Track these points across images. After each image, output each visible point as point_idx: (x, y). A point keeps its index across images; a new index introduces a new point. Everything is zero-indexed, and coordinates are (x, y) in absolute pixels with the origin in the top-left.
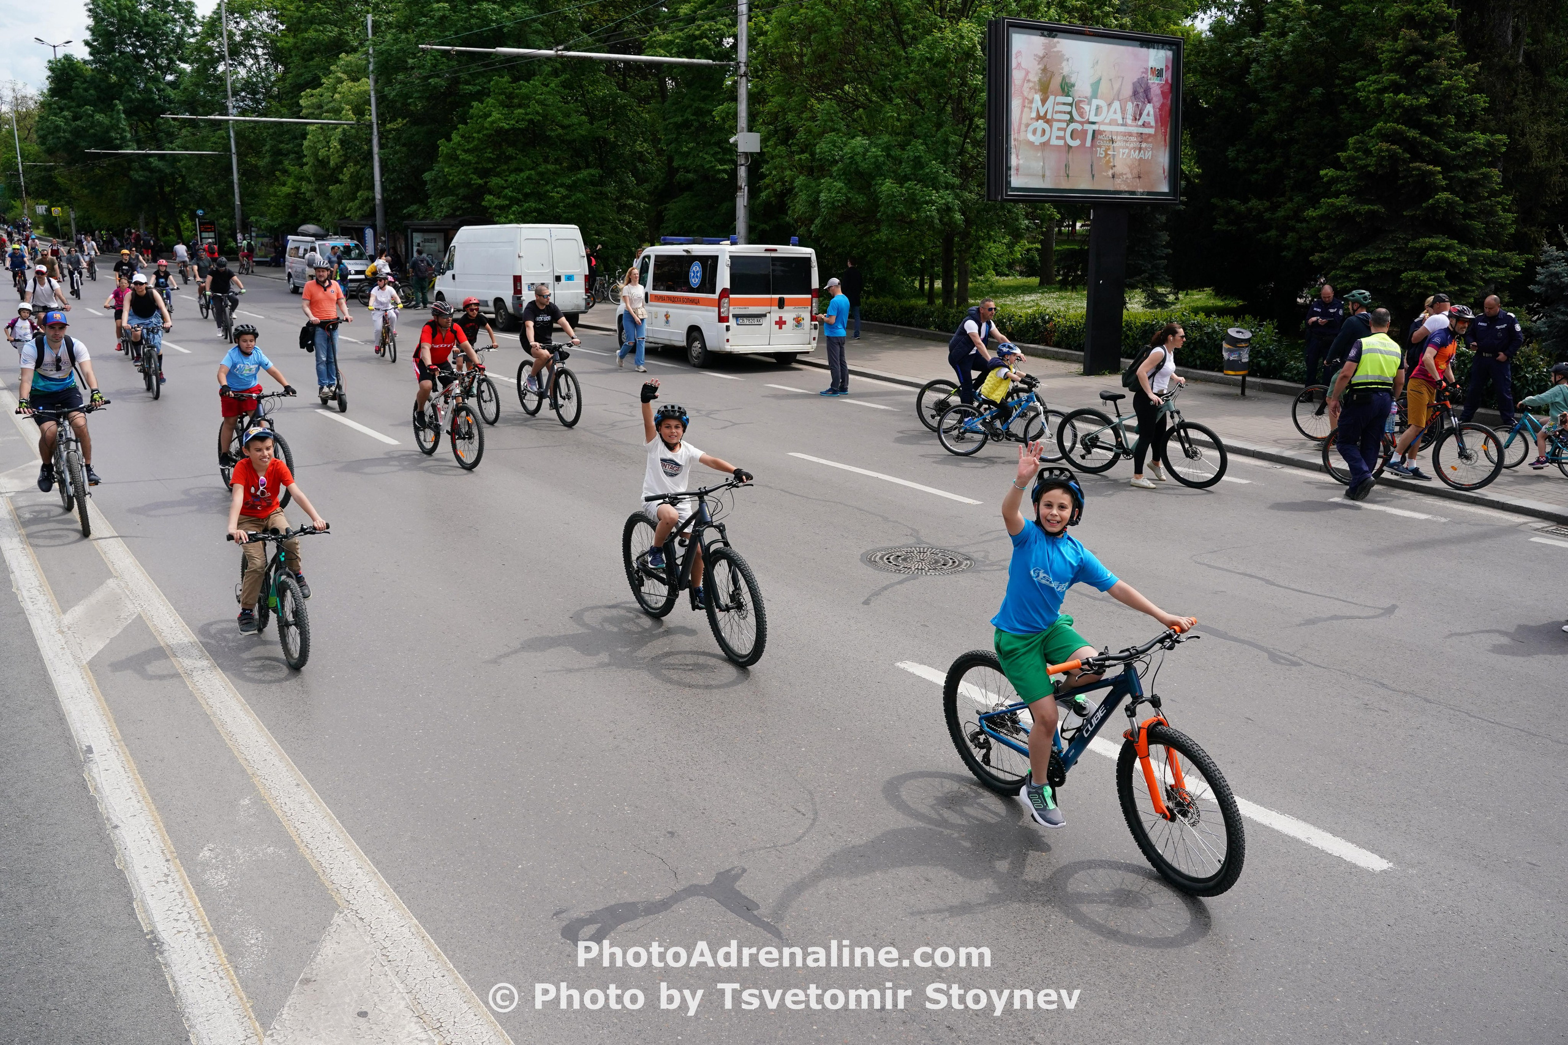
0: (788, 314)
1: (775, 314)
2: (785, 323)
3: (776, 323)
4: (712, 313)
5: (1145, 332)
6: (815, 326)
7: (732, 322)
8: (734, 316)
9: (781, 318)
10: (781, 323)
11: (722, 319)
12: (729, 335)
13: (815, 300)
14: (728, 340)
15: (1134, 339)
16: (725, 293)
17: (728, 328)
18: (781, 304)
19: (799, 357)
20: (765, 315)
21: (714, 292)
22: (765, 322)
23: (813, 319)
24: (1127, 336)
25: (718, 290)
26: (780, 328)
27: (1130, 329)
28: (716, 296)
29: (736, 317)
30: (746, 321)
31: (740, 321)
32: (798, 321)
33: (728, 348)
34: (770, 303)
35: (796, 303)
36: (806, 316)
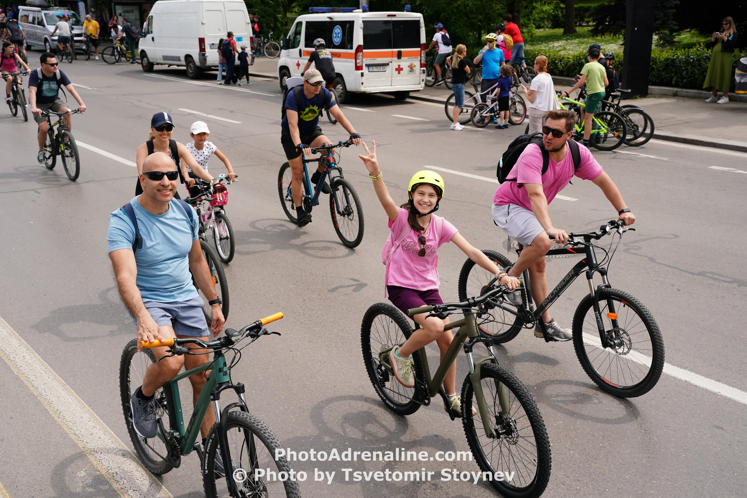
0: (404, 63)
1: (395, 63)
2: (402, 69)
3: (396, 69)
4: (351, 64)
5: (667, 65)
6: (424, 70)
7: (365, 70)
8: (367, 65)
9: (399, 66)
10: (399, 69)
11: (358, 68)
12: (363, 79)
13: (423, 52)
14: (362, 83)
15: (659, 70)
16: (359, 49)
17: (362, 75)
18: (399, 55)
19: (411, 94)
20: (388, 64)
21: (351, 48)
22: (388, 69)
23: (422, 66)
24: (653, 69)
25: (355, 46)
26: (399, 73)
27: (655, 63)
28: (353, 51)
29: (368, 66)
30: (375, 69)
31: (371, 69)
32: (411, 68)
33: (363, 89)
34: (392, 55)
35: (410, 54)
36: (417, 64)
